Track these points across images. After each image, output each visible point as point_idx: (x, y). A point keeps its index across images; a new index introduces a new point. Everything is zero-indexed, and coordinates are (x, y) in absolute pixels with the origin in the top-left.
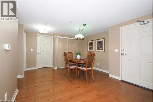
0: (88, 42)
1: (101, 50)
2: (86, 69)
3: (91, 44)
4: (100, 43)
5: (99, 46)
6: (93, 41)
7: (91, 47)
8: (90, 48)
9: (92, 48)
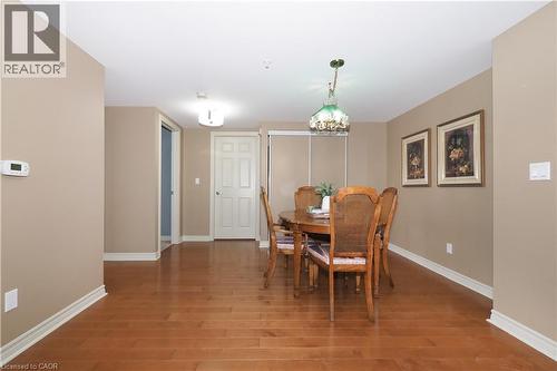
0: (406, 142)
1: (462, 174)
2: (331, 261)
3: (416, 149)
4: (459, 139)
5: (455, 155)
6: (425, 136)
7: (415, 162)
8: (411, 169)
9: (421, 166)
